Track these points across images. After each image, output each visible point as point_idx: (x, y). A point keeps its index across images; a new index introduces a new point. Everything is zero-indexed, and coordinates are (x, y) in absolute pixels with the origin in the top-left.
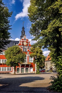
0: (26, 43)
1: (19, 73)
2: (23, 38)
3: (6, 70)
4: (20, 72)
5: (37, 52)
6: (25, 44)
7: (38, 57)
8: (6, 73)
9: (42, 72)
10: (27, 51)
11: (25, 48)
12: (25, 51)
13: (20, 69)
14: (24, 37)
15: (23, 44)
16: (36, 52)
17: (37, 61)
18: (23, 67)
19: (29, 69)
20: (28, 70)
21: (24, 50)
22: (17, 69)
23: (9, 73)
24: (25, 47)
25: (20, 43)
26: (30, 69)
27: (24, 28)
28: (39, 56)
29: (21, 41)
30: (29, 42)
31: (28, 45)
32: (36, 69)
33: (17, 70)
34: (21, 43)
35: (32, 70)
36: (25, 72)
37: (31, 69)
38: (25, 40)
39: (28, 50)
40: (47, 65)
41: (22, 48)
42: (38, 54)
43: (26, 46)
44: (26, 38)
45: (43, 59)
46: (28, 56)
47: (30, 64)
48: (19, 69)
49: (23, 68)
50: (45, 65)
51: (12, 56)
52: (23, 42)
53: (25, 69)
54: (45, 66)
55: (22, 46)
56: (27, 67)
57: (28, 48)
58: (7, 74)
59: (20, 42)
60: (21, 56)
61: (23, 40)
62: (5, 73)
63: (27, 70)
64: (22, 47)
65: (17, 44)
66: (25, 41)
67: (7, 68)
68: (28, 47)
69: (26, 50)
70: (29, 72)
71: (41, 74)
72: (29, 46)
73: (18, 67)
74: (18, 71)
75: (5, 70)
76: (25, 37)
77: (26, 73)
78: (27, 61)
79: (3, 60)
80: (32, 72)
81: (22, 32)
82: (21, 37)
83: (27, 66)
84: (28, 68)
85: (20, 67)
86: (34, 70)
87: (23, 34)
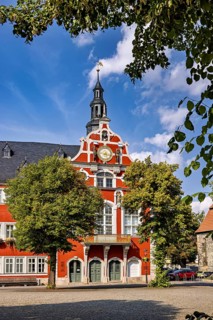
0: (108, 151)
1: (79, 280)
2: (95, 132)
3: (24, 271)
4: (84, 280)
5: (155, 186)
6: (105, 154)
7: (159, 209)
8: (22, 284)
9: (181, 280)
10: (114, 186)
11: (107, 174)
12: (105, 185)
13: (84, 264)
14: (101, 125)
15: (96, 158)
16: (147, 185)
17: (156, 229)
18: (95, 258)
19: (123, 263)
20: (118, 268)
21: (100, 181)
22: (71, 264)
23: (35, 284)
24: (106, 170)
25: (81, 151)
26: (128, 264)
27: (102, 91)
28: (162, 204)
29: (85, 143)
30: (123, 148)
31: (116, 159)
32: (153, 267)
33: (71, 271)
34: (89, 152)
35: (136, 269)
36: (104, 280)
37: (133, 266)
38: (105, 137)
39: (118, 181)
40: (204, 250)
41: (92, 173)
42: (159, 196)
43: (110, 164)
44: (109, 130)
45: (181, 216)
46: (119, 210)
47: (129, 242)
48: (78, 263)
49: (98, 262)
50: (200, 250)
51: (35, 203)
52: (97, 146)
53: (104, 264)
54: (196, 252)
55: (90, 164)
56: (115, 259)
57: (119, 175)
58: (25, 287)
59: (85, 149)
60: (75, 204)
61: (96, 137)
62: (17, 280)
63: (113, 267)
64: (94, 168)
65: (69, 158)
66: (105, 143)
67: (25, 259)
68: (118, 170)
69: (109, 181)
70: (123, 280)
71: (171, 286)
72: (121, 167)
73: (75, 258)
74: (73, 275)
75: (20, 268)
76: (105, 126)
77: (112, 283)
78: (114, 231)
79: (8, 226)
80: (138, 279)
81: (92, 105)
82: (90, 126)
83: (116, 251)
84: (118, 262)
85: (86, 257)
86: (146, 270)
87: (99, 113)
